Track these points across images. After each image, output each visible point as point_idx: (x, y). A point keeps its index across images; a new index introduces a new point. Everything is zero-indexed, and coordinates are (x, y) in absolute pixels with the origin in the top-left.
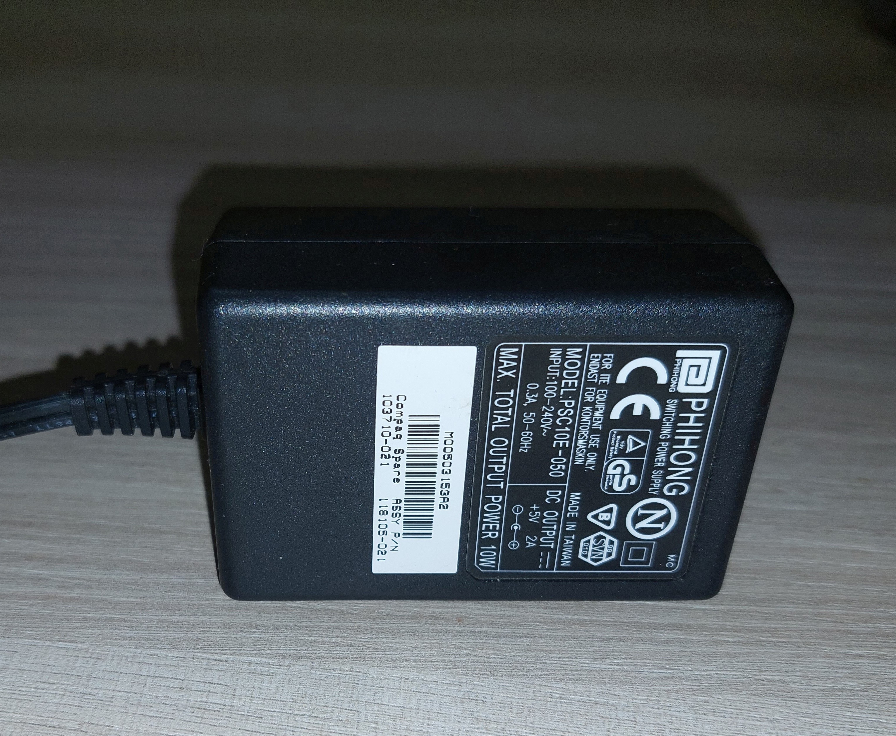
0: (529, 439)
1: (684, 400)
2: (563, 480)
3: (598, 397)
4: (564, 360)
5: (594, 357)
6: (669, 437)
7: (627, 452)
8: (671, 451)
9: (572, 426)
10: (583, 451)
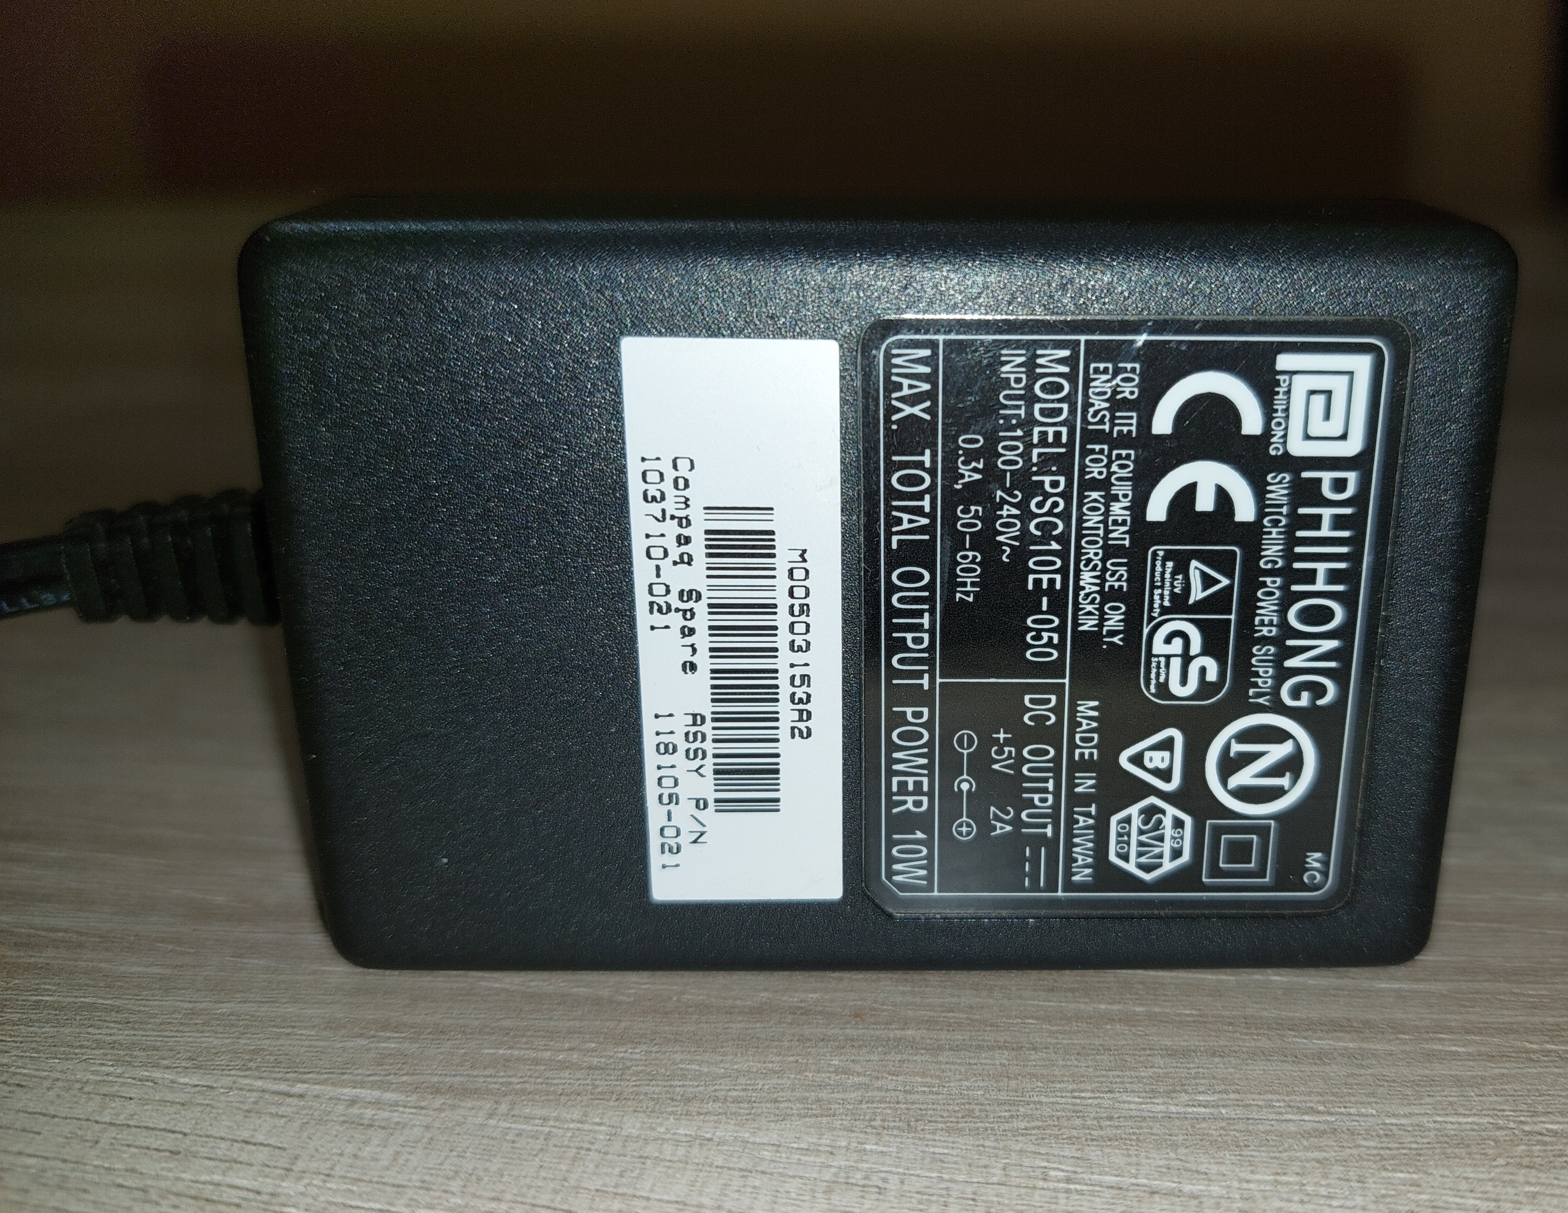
0: (975, 570)
1: (1306, 475)
2: (1056, 669)
3: (1114, 468)
4: (1033, 377)
5: (1097, 371)
6: (1280, 563)
7: (1191, 601)
8: (1288, 599)
9: (1063, 539)
10: (1094, 599)
